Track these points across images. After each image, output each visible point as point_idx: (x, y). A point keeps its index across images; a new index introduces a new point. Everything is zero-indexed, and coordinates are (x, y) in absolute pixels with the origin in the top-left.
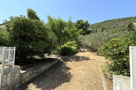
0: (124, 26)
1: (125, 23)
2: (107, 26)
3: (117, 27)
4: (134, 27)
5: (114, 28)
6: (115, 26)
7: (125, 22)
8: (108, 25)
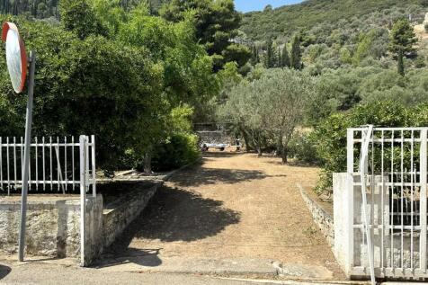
0: (381, 35)
1: (385, 22)
2: (315, 29)
3: (353, 35)
4: (414, 41)
5: (345, 38)
6: (346, 32)
7: (385, 18)
8: (320, 21)
